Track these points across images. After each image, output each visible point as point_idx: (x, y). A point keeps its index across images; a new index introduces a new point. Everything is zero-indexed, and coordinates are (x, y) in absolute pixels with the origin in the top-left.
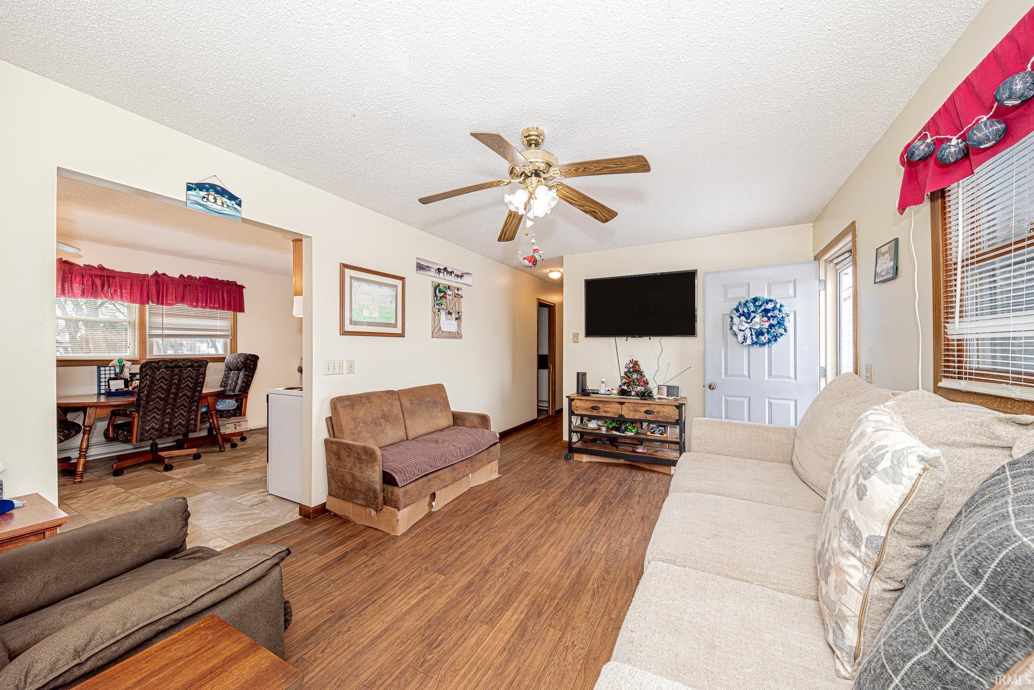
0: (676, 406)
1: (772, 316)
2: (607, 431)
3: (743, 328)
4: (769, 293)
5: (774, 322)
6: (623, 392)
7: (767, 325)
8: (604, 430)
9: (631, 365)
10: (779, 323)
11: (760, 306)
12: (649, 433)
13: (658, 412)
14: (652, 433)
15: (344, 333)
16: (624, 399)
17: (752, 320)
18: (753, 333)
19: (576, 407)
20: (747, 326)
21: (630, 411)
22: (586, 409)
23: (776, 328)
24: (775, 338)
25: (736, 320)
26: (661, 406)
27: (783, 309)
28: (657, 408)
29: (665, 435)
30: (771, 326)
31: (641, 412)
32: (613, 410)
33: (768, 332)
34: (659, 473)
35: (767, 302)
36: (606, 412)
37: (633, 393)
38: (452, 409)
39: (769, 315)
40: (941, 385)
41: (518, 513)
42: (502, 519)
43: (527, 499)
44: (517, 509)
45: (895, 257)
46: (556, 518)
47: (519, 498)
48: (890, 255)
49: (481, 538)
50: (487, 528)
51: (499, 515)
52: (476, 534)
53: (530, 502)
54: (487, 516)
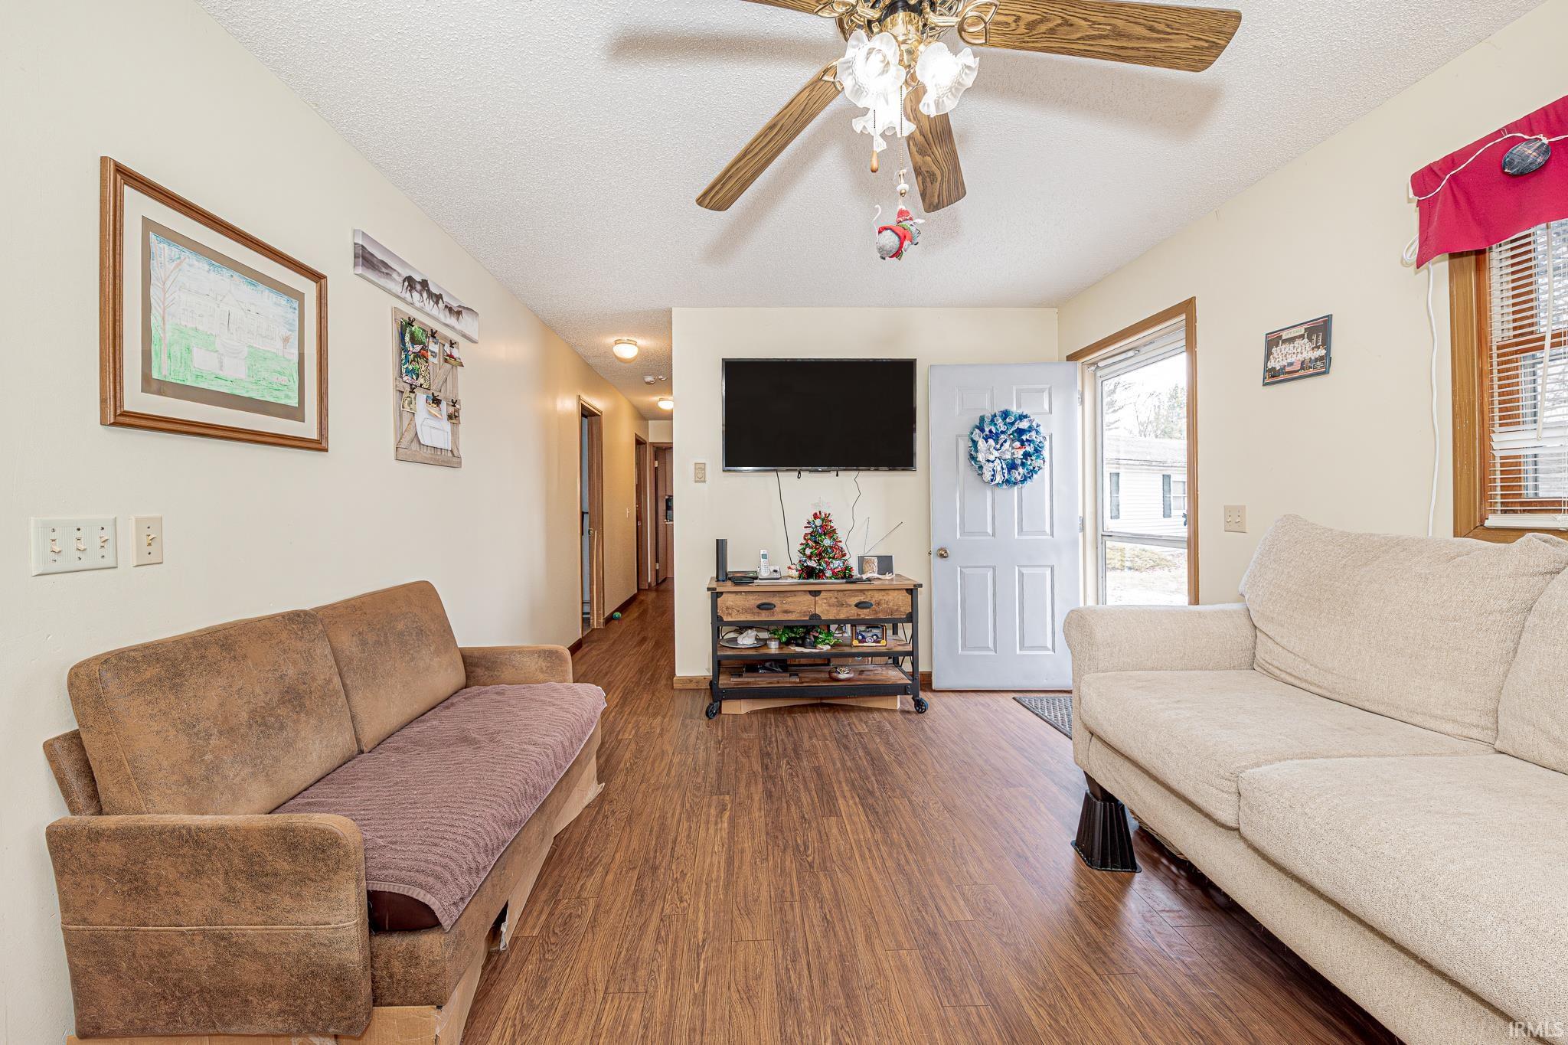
0: (907, 590)
1: (1027, 440)
2: (780, 648)
3: (992, 458)
4: (1019, 406)
5: (1029, 449)
6: (808, 573)
7: (1019, 454)
8: (774, 647)
9: (818, 522)
10: (1036, 450)
11: (1013, 424)
12: (855, 643)
13: (879, 604)
14: (860, 642)
15: (124, 420)
16: (813, 584)
17: (1002, 445)
18: (1005, 466)
19: (727, 608)
20: (996, 454)
21: (830, 606)
22: (746, 610)
23: (1033, 458)
24: (1033, 471)
25: (981, 444)
26: (883, 593)
27: (1041, 429)
28: (878, 596)
29: (883, 643)
30: (1026, 455)
31: (850, 606)
32: (797, 608)
33: (1023, 464)
34: (879, 710)
35: (1022, 417)
36: (786, 612)
37: (829, 573)
38: (461, 643)
39: (1024, 438)
40: (1487, 523)
41: (722, 875)
42: (701, 905)
43: (712, 831)
44: (711, 864)
45: (1326, 343)
46: (810, 859)
47: (693, 833)
48: (1310, 340)
49: (696, 987)
50: (686, 949)
51: (687, 897)
52: (673, 979)
53: (721, 837)
54: (658, 908)
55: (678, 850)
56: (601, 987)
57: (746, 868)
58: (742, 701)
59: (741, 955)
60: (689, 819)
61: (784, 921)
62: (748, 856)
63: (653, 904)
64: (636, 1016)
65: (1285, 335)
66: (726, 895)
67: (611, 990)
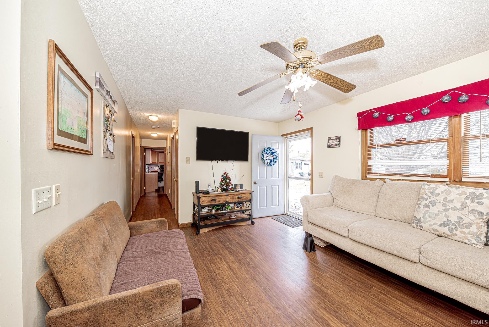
0: (250, 193)
1: (274, 155)
2: (216, 211)
3: (267, 159)
4: (272, 146)
5: (275, 157)
6: (223, 190)
7: (272, 158)
8: (214, 212)
9: (225, 175)
10: (276, 157)
11: (271, 151)
12: (236, 208)
13: (243, 197)
14: (237, 208)
16: (225, 193)
17: (269, 156)
18: (270, 161)
19: (203, 201)
20: (268, 158)
21: (231, 198)
22: (208, 202)
23: (276, 159)
24: (275, 162)
25: (265, 155)
26: (244, 194)
27: (277, 152)
28: (243, 195)
29: (243, 207)
30: (274, 158)
31: (236, 198)
32: (222, 200)
33: (273, 161)
35: (273, 149)
36: (219, 201)
37: (229, 190)
39: (274, 154)
40: (367, 177)
41: (233, 275)
42: (234, 284)
43: (222, 265)
44: (228, 273)
45: (339, 141)
46: (252, 265)
47: (217, 267)
48: (337, 140)
49: (247, 303)
50: (238, 295)
51: (228, 283)
52: (240, 303)
53: (226, 266)
54: (223, 288)
55: (217, 273)
56: (223, 312)
57: (238, 272)
58: (206, 228)
59: (253, 292)
60: (213, 264)
61: (257, 282)
62: (236, 269)
63: (220, 288)
64: (238, 315)
65: (332, 138)
66: (238, 279)
67: (226, 312)
